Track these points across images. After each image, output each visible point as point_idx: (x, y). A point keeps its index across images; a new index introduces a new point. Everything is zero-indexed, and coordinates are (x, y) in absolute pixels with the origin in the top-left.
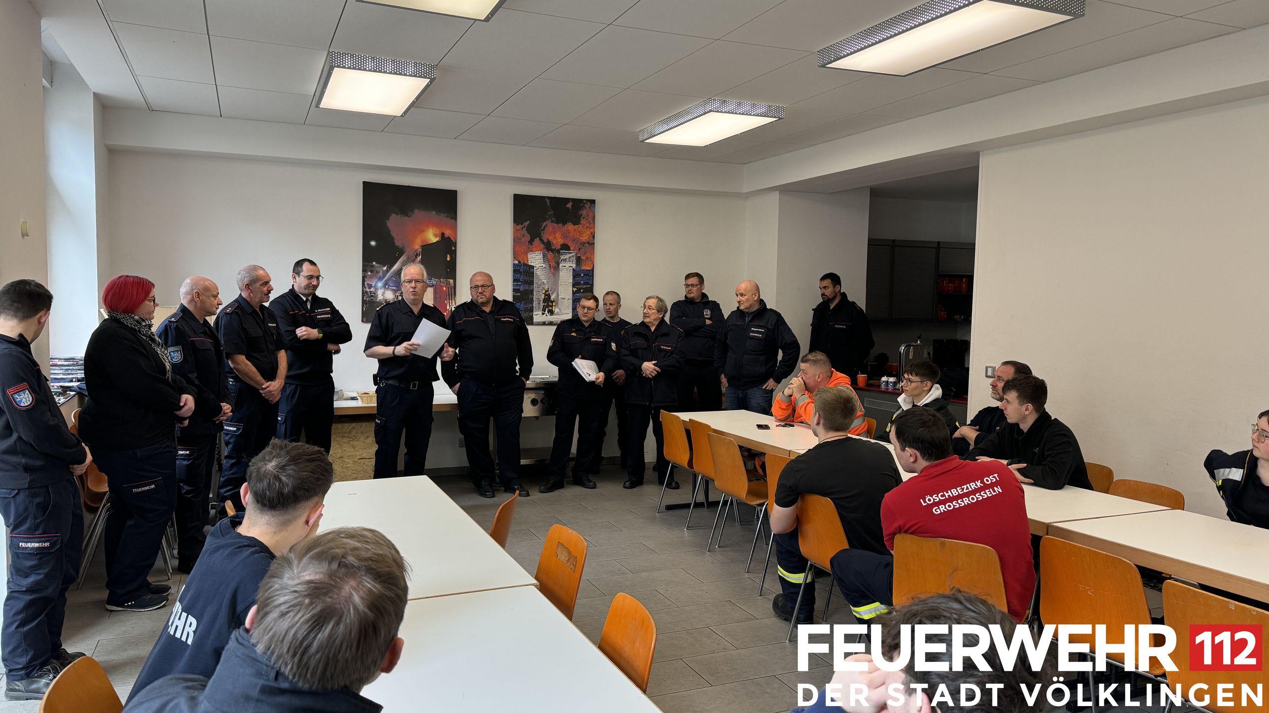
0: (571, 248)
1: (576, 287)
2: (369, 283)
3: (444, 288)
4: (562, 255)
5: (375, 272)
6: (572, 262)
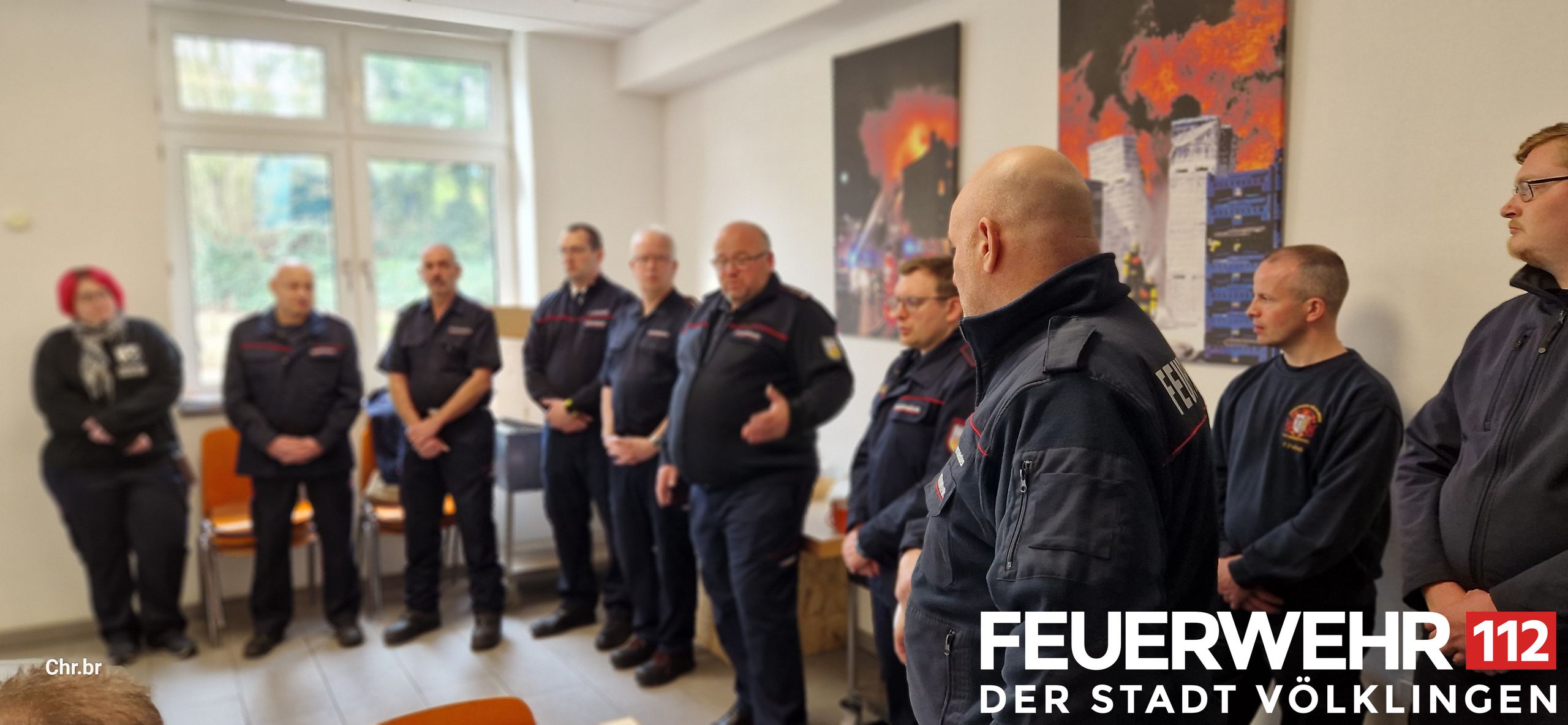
0: (1203, 107)
1: (1219, 234)
4: (1176, 134)
6: (1207, 151)
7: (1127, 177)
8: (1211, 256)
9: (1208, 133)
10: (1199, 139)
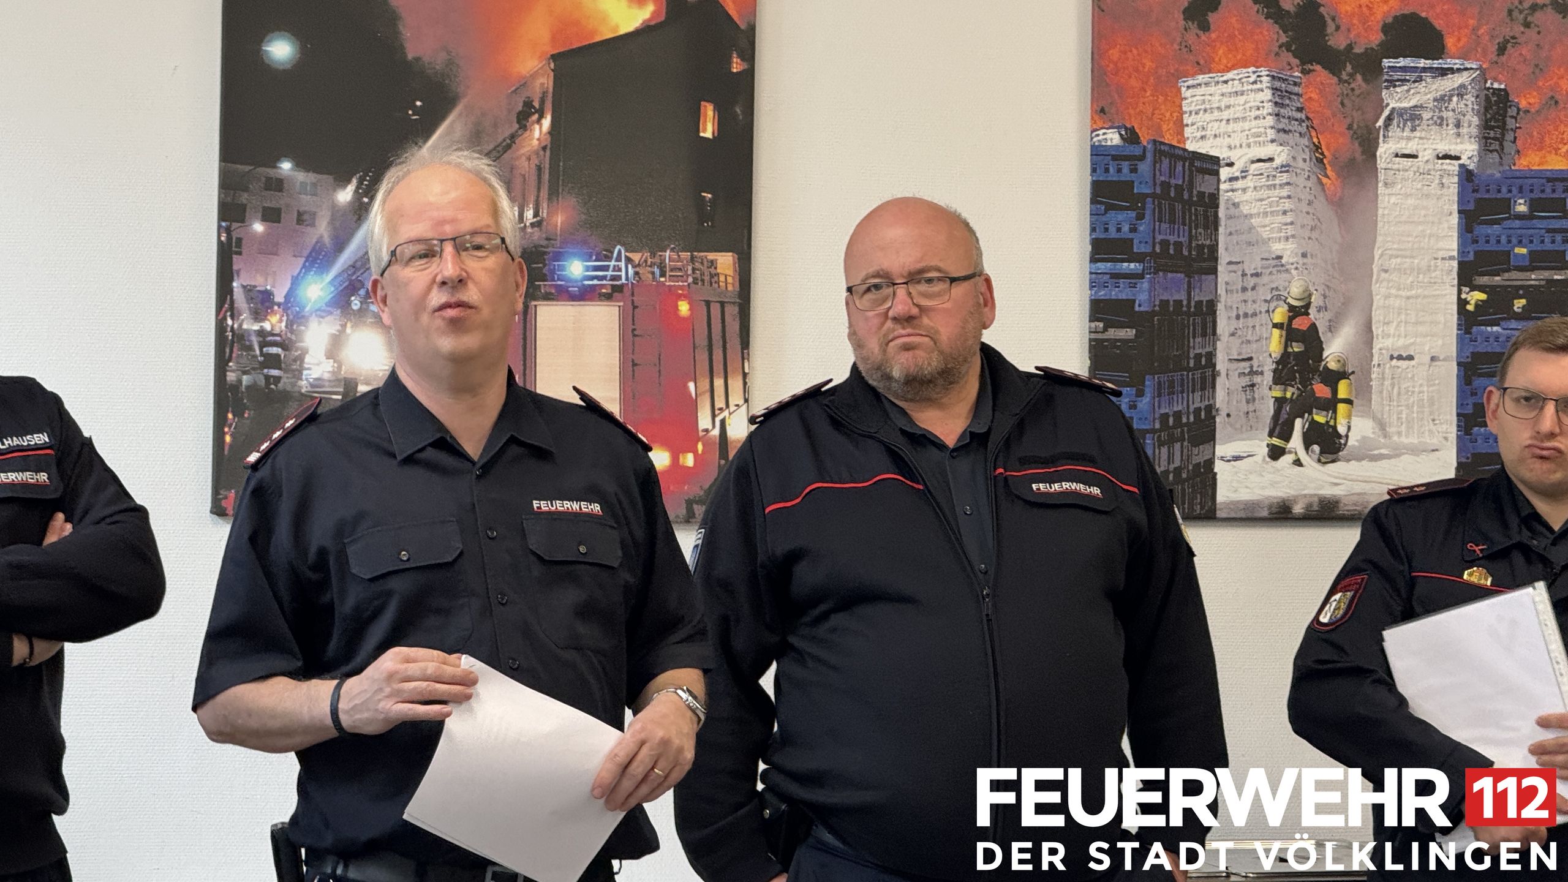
1: (1481, 281)
2: (260, 282)
3: (684, 308)
4: (1393, 84)
5: (288, 218)
6: (1458, 125)
7: (1281, 155)
8: (1468, 320)
9: (1461, 91)
10: (1443, 100)
